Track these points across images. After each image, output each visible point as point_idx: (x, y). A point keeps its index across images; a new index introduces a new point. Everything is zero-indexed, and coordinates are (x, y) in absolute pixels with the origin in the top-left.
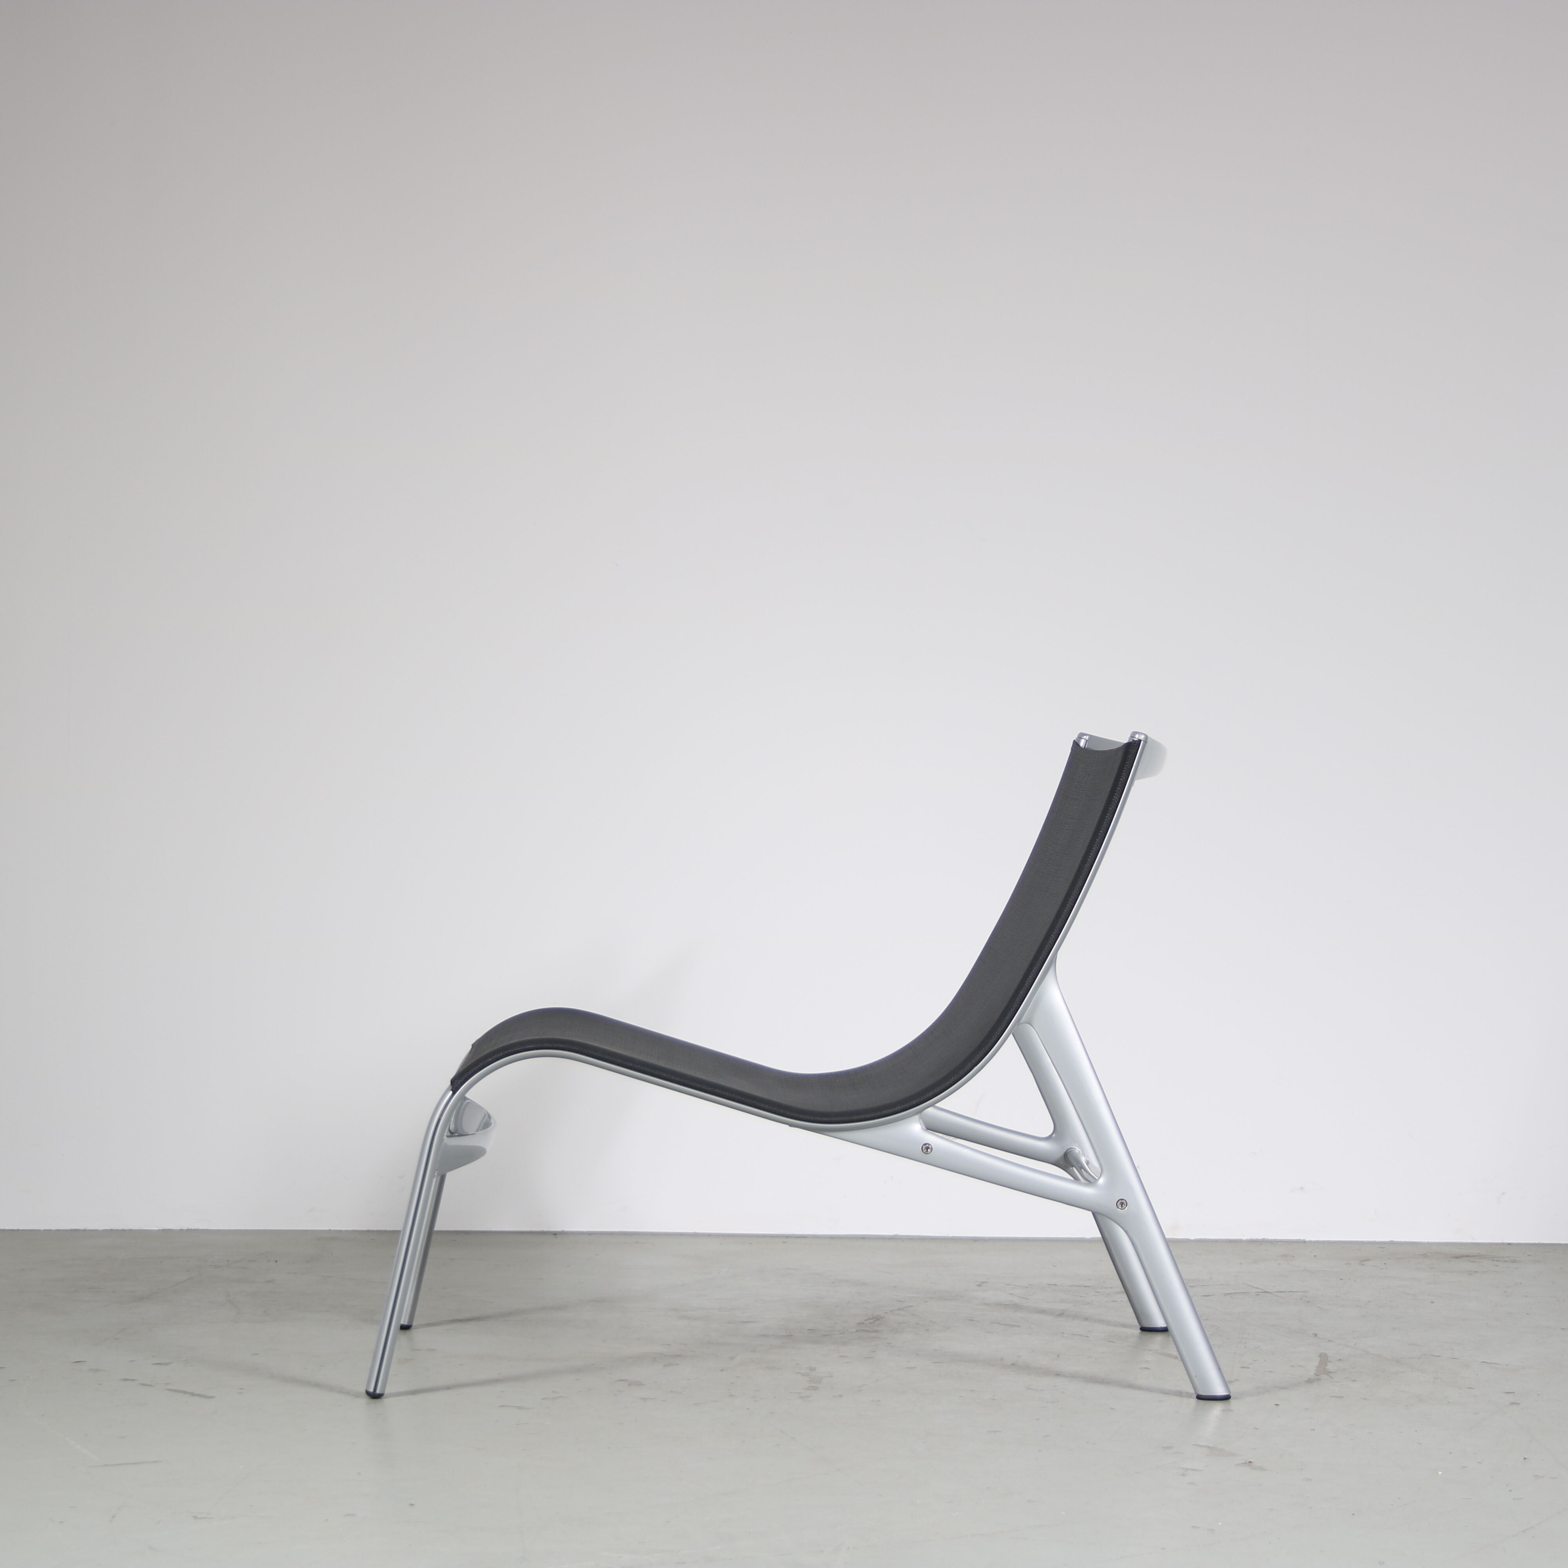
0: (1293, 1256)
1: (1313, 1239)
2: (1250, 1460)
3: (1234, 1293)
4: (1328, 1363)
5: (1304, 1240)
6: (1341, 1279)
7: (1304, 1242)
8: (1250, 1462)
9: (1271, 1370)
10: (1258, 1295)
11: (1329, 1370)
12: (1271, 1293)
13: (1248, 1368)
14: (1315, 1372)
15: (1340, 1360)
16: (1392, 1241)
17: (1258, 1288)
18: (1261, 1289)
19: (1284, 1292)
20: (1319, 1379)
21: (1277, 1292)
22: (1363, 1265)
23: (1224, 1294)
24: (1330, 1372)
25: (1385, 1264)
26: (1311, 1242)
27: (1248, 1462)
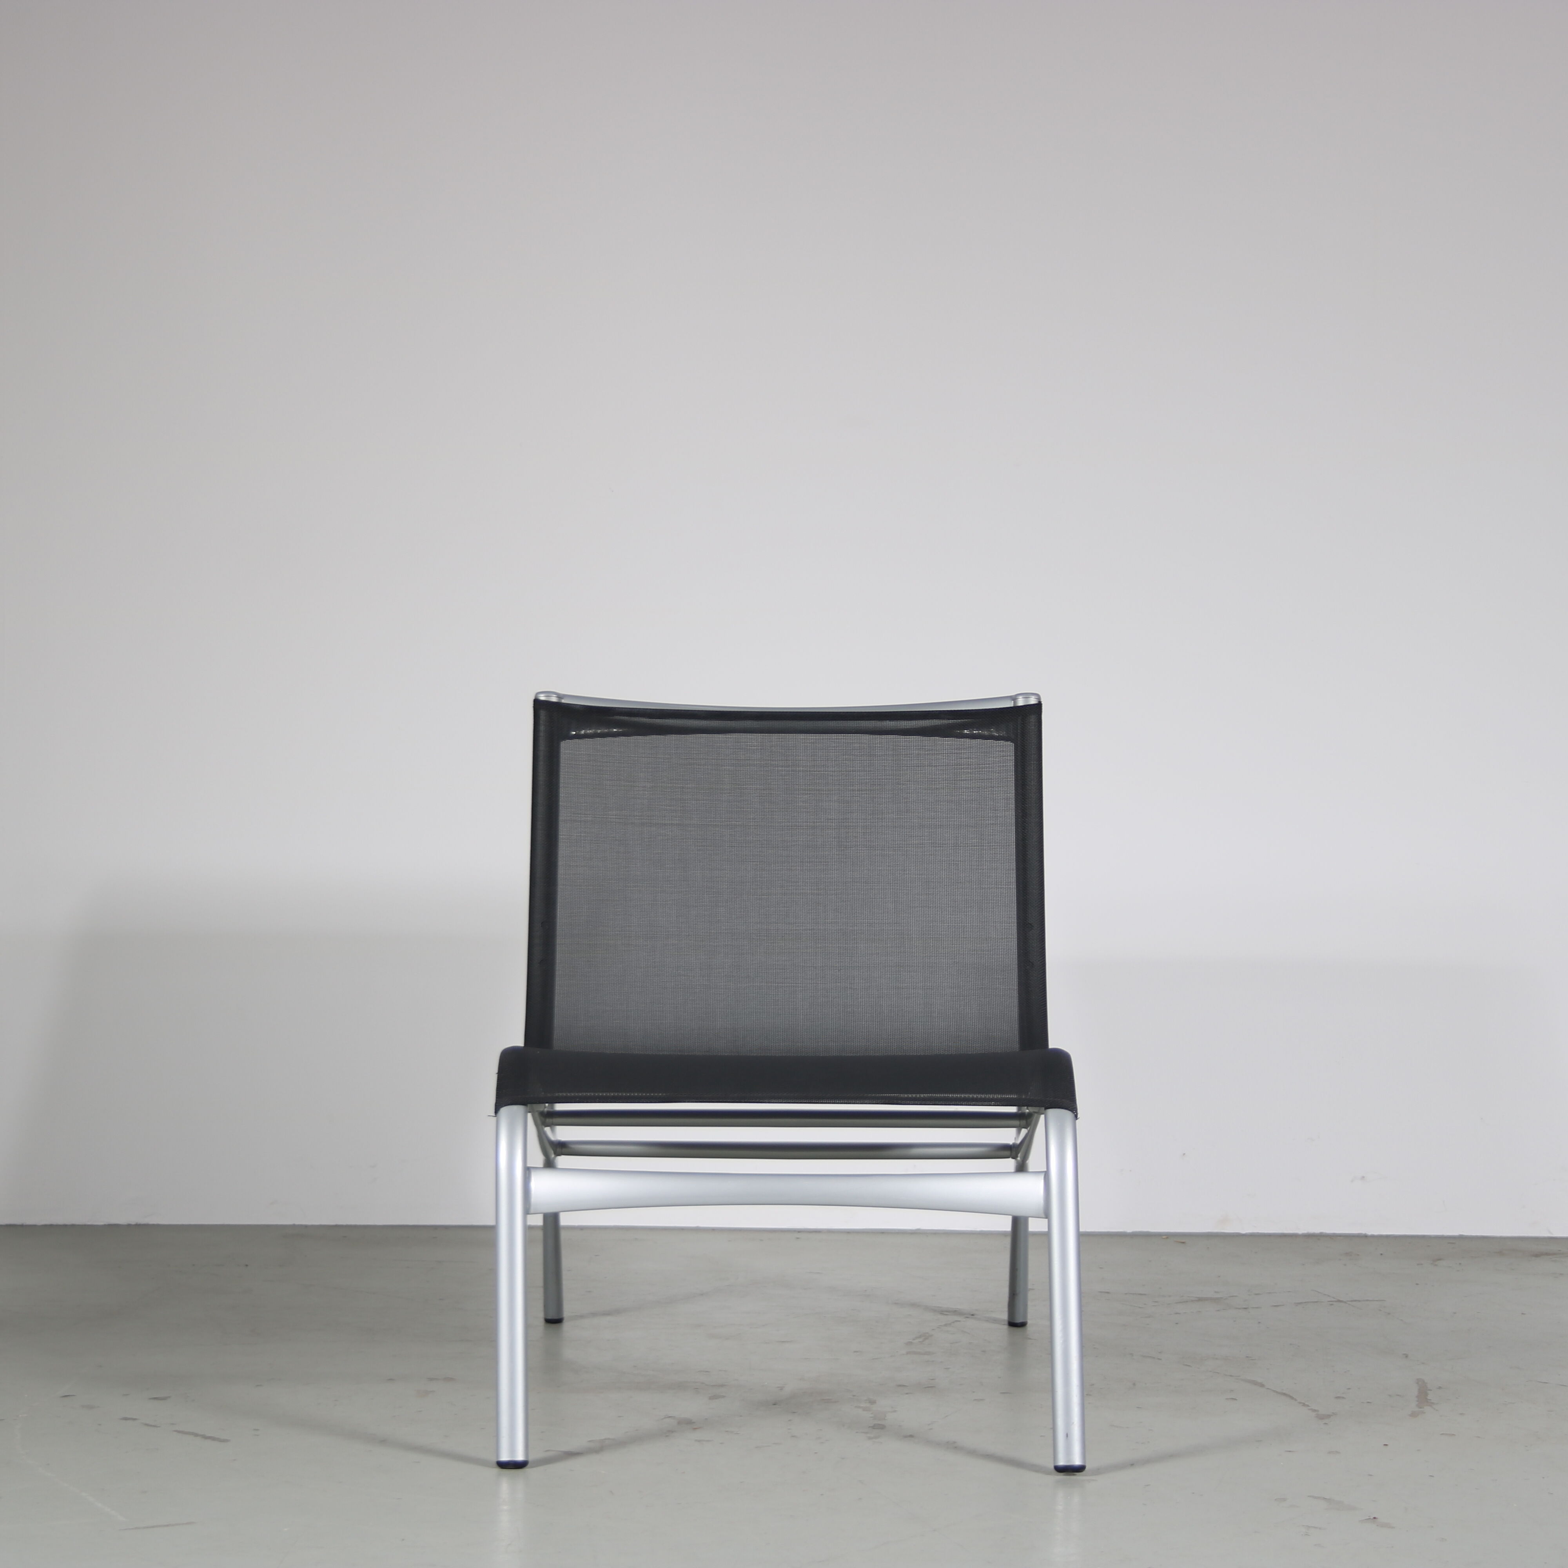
0: (1358, 1255)
1: (1376, 1233)
2: (1374, 1516)
3: (1305, 1302)
4: (1429, 1392)
5: (1365, 1234)
6: (1417, 1284)
7: (1366, 1236)
8: (1375, 1518)
9: (1369, 1401)
10: (1332, 1305)
11: (1432, 1401)
12: (1345, 1302)
13: (1343, 1398)
14: (1417, 1403)
15: (1440, 1388)
16: (1462, 1235)
17: (1329, 1296)
18: (1334, 1298)
19: (1359, 1301)
20: (1423, 1413)
21: (1352, 1301)
22: (1436, 1265)
23: (1295, 1303)
24: (1433, 1403)
25: (1460, 1264)
26: (1373, 1236)
27: (1372, 1518)
